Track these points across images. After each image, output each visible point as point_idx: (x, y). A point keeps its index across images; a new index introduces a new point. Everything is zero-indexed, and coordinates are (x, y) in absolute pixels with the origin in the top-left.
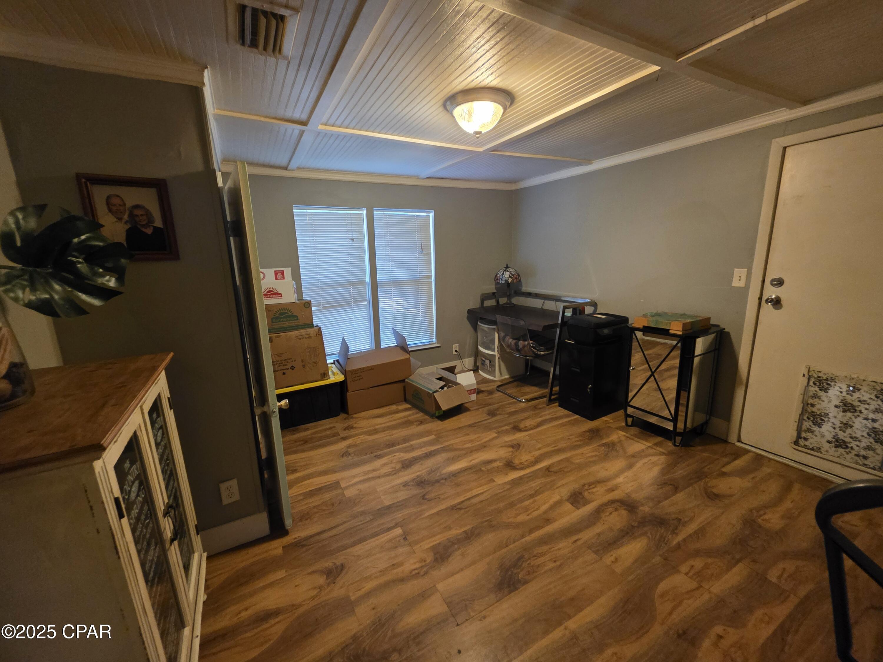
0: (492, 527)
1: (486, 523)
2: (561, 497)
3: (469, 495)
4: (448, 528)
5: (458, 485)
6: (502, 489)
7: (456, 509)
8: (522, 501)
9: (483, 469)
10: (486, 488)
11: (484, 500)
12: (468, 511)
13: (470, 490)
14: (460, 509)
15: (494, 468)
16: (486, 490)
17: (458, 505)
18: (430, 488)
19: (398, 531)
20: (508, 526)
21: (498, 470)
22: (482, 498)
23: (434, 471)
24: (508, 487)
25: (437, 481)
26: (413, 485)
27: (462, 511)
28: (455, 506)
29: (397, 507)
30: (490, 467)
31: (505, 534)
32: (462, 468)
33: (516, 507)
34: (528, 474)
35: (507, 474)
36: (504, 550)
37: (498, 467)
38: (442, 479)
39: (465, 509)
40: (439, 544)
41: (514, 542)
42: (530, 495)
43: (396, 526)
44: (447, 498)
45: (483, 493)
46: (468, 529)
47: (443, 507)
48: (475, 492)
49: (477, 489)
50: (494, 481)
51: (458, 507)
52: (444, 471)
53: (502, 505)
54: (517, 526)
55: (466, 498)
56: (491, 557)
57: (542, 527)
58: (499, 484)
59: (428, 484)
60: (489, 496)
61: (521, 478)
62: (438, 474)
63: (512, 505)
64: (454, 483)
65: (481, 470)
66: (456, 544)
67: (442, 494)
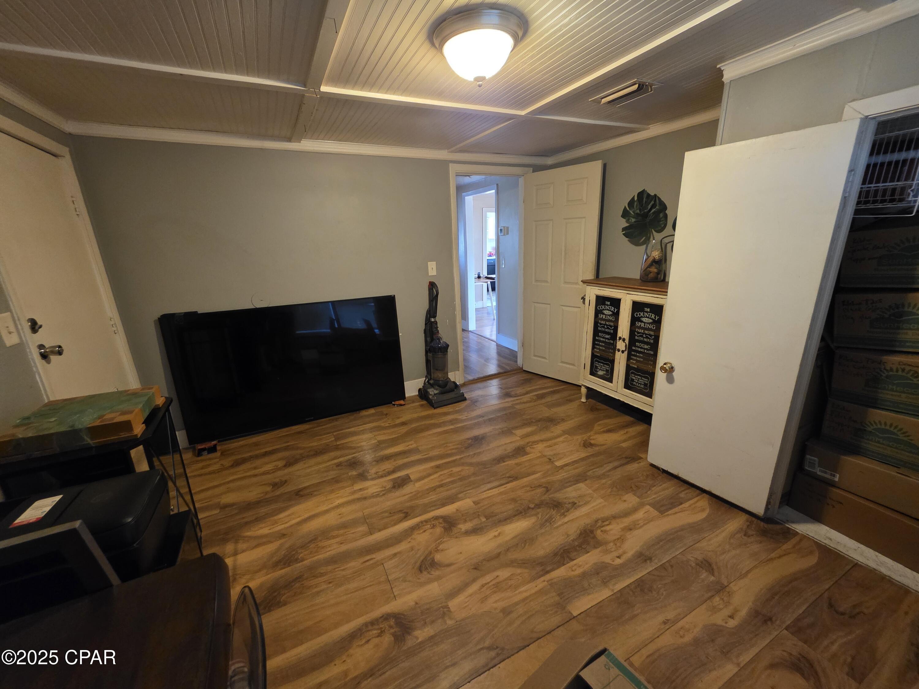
0: (484, 464)
1: (487, 467)
2: (414, 484)
3: (502, 489)
4: (517, 464)
5: (514, 500)
6: (468, 493)
7: (513, 477)
8: (452, 482)
9: (484, 520)
10: (485, 495)
11: (487, 483)
12: (503, 475)
13: (501, 494)
14: (509, 477)
15: (471, 520)
16: (484, 493)
17: (512, 480)
18: (543, 498)
19: (558, 464)
20: (471, 464)
21: (465, 516)
22: (489, 486)
23: (546, 521)
24: (460, 496)
25: (538, 506)
26: (566, 503)
27: (508, 475)
28: (514, 479)
29: (569, 482)
30: (476, 522)
31: (474, 460)
32: (511, 523)
33: (459, 477)
34: (433, 510)
35: (457, 510)
36: (477, 452)
37: (465, 521)
38: (533, 509)
39: (505, 477)
40: (523, 456)
41: (469, 455)
42: (442, 487)
43: (562, 467)
44: (523, 487)
45: (488, 490)
46: (502, 463)
47: (525, 480)
48: (495, 491)
49: (493, 494)
50: (474, 502)
51: (511, 479)
52: (533, 520)
53: (472, 479)
54: (463, 464)
55: (505, 486)
56: (487, 448)
57: (444, 463)
58: (469, 498)
59: (547, 503)
60: (482, 486)
61: (443, 505)
62: (540, 516)
63: (462, 479)
64: (519, 502)
65: (487, 517)
66: (511, 455)
67: (530, 491)
